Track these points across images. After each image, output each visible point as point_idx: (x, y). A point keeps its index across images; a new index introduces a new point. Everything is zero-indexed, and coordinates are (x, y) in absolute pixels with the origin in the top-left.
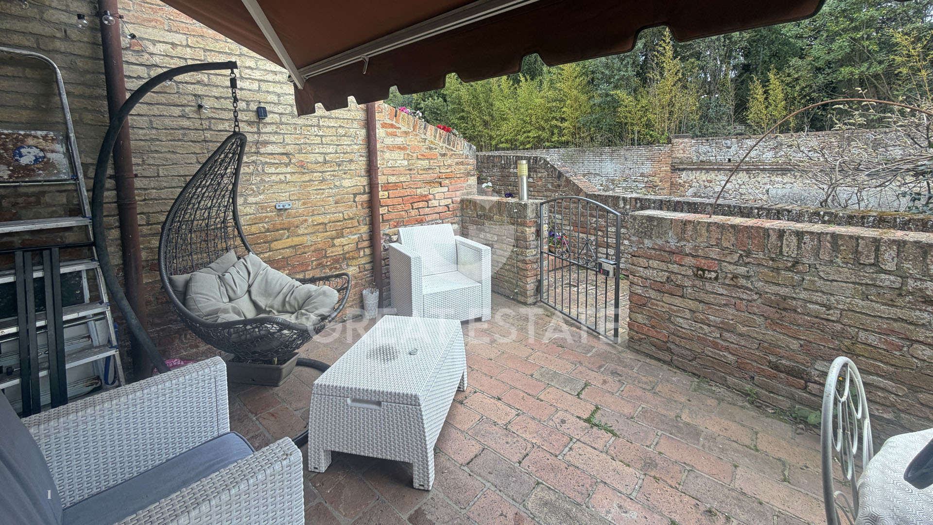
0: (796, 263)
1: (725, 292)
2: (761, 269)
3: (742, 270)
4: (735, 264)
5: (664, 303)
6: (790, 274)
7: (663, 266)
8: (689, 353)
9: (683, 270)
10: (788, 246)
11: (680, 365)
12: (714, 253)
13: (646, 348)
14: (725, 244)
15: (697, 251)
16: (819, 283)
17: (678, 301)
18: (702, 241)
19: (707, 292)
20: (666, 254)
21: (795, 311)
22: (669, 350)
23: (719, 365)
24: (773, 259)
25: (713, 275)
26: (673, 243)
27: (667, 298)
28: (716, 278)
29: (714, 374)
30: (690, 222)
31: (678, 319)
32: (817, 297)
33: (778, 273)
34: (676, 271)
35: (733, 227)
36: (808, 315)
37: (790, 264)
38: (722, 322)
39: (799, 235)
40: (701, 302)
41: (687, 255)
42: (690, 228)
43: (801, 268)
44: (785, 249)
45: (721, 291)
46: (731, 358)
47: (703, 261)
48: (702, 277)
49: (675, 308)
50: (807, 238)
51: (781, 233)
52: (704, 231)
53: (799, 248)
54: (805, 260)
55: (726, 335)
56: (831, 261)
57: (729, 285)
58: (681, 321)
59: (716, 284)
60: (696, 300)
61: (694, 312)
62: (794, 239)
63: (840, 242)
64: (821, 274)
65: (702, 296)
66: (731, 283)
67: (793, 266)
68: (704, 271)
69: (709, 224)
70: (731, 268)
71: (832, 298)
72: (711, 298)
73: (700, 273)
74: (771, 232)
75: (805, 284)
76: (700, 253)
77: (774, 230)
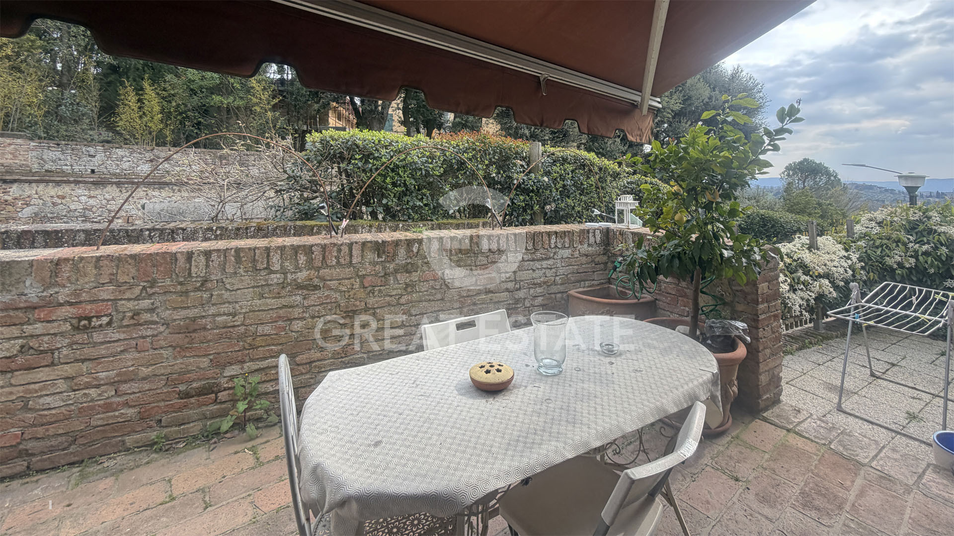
0: (205, 281)
1: (122, 336)
2: (168, 297)
3: (146, 303)
4: (137, 299)
6: (199, 294)
7: (15, 330)
8: (64, 438)
9: (52, 328)
10: (196, 266)
11: (47, 465)
12: (106, 293)
14: (122, 278)
15: (79, 295)
16: (226, 295)
17: (42, 374)
18: (87, 282)
19: (95, 344)
20: (20, 314)
21: (205, 329)
22: (27, 453)
23: (114, 430)
24: (181, 284)
25: (105, 320)
26: (34, 294)
27: (19, 377)
28: (109, 323)
29: (106, 445)
30: (67, 260)
31: (41, 401)
32: (225, 308)
33: (187, 297)
34: (38, 332)
35: (134, 257)
36: (217, 328)
37: (198, 284)
38: (117, 375)
39: (207, 254)
40: (83, 361)
41: (61, 305)
42: (66, 268)
43: (209, 285)
44: (194, 270)
45: (116, 336)
46: (131, 412)
47: (89, 307)
48: (86, 328)
49: (37, 386)
50: (214, 256)
51: (189, 256)
52: (89, 268)
53: (207, 266)
54: (213, 277)
55: (124, 387)
56: (235, 273)
57: (128, 326)
58: (48, 400)
59: (109, 331)
60: (77, 361)
61: (73, 378)
62: (202, 259)
63: (242, 255)
64: (228, 286)
65: (88, 352)
66: (132, 322)
67: (202, 285)
68: (89, 319)
69: (99, 259)
70: (131, 305)
71: (237, 306)
72: (102, 350)
73: (83, 324)
74: (179, 255)
75: (214, 300)
76: (84, 296)
77: (182, 253)
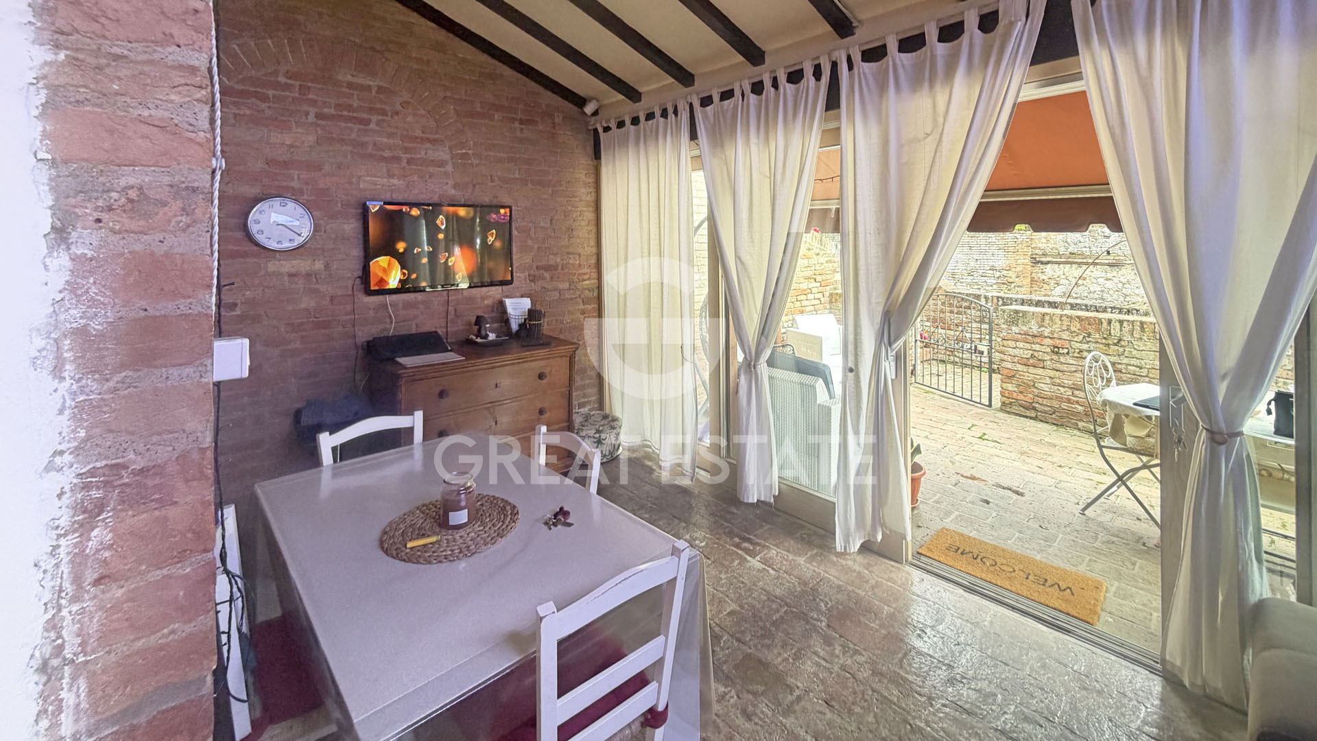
0: (1120, 340)
1: (1074, 363)
2: (1098, 345)
3: (1085, 346)
4: (1081, 342)
5: (1029, 374)
6: (1116, 348)
7: (1028, 346)
8: (1049, 409)
9: (1042, 349)
10: (1114, 329)
11: (1043, 419)
12: (1065, 335)
13: (1015, 409)
14: (1073, 329)
15: (1053, 334)
16: (1135, 352)
17: (1040, 371)
18: (1056, 327)
19: (1062, 363)
20: (1030, 338)
21: (1121, 372)
22: (1034, 409)
23: (1072, 415)
24: (1105, 338)
25: (1066, 351)
26: (1035, 329)
27: (1031, 370)
28: (1068, 353)
29: (1069, 422)
30: (1047, 314)
31: (1040, 385)
32: (1133, 362)
33: (1109, 348)
34: (1038, 349)
35: (1078, 317)
36: (1129, 373)
37: (1116, 341)
38: (1073, 384)
39: (1121, 322)
40: (1057, 370)
41: (1046, 337)
42: (1047, 318)
43: (1123, 343)
44: (1112, 331)
45: (1072, 362)
46: (1080, 409)
47: (1058, 341)
48: (1057, 353)
49: (1038, 377)
50: (1125, 324)
51: (1110, 322)
52: (1057, 320)
53: (1121, 330)
54: (1125, 338)
55: (1076, 392)
56: (1141, 339)
57: (1077, 357)
58: (1043, 385)
59: (1068, 357)
60: (1054, 369)
61: (1052, 378)
62: (1118, 325)
63: (1145, 326)
64: (1135, 346)
65: (1058, 366)
66: (1079, 355)
67: (1118, 342)
68: (1058, 348)
69: (1061, 316)
70: (1078, 345)
71: (1142, 362)
72: (1064, 368)
73: (1056, 350)
74: (1103, 320)
75: (1126, 354)
76: (1056, 335)
77: (1105, 319)
